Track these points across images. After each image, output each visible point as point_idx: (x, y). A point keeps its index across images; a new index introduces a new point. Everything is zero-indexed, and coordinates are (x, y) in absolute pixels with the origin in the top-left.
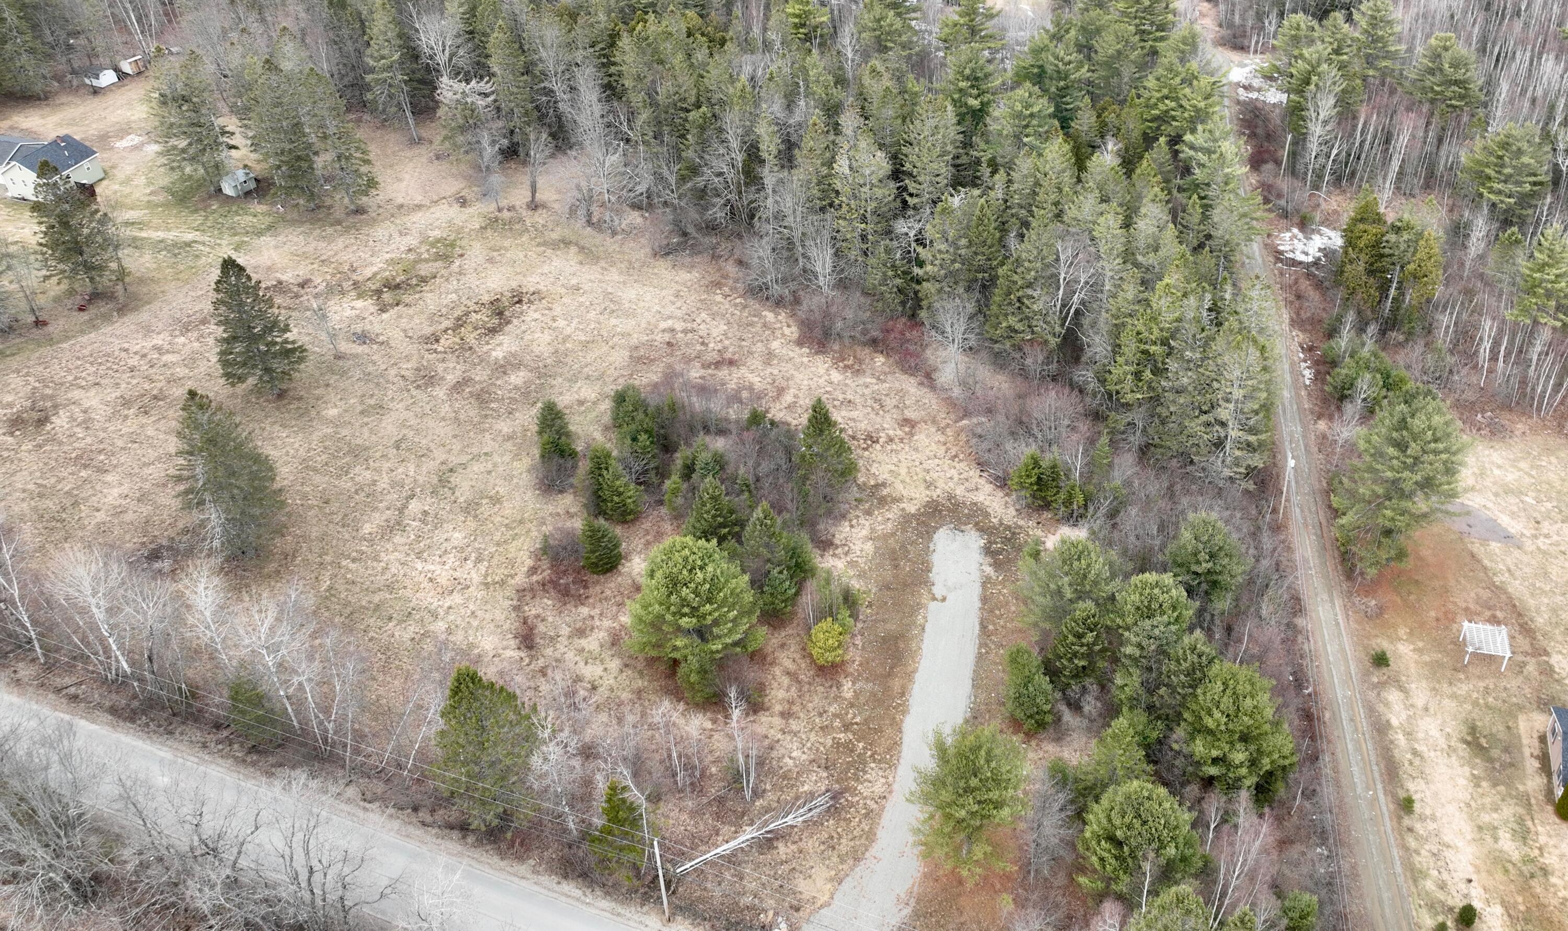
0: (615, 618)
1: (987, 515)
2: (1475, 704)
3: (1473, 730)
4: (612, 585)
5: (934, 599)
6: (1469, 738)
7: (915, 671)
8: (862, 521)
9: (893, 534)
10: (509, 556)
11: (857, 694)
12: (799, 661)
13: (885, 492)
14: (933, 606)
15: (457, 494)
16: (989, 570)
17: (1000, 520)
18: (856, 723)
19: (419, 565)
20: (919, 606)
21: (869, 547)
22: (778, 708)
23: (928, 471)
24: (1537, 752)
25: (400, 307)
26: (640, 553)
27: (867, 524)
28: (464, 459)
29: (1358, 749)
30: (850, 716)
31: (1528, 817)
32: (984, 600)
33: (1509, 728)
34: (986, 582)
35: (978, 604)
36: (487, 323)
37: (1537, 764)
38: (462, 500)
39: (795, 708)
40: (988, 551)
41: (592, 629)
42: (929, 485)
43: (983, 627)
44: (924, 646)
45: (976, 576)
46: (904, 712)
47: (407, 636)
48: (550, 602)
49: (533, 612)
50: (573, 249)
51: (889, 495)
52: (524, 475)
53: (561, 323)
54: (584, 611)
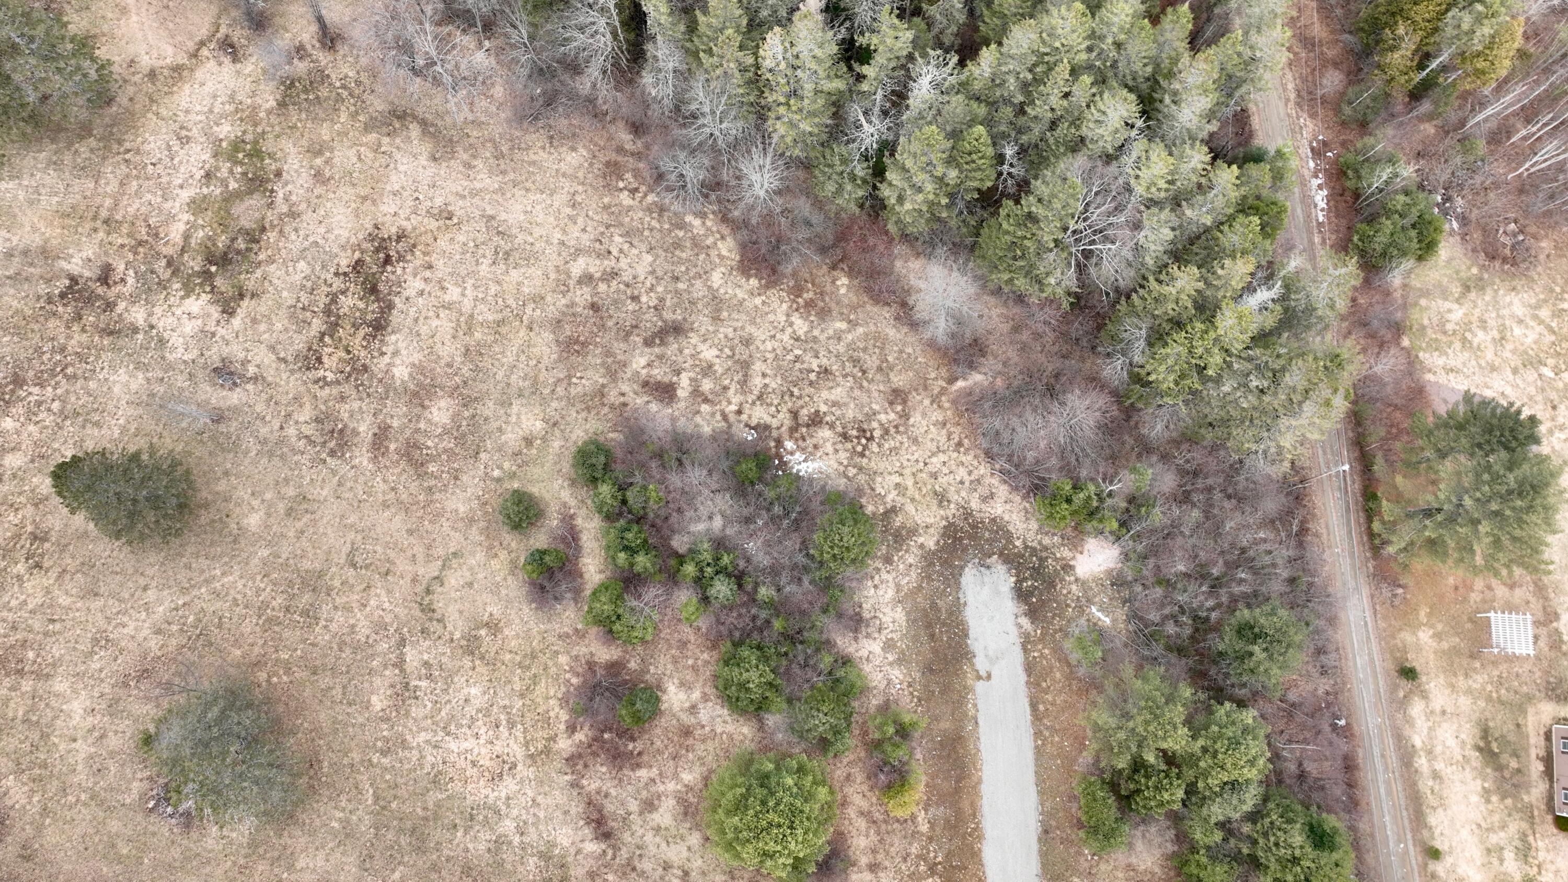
0: (676, 776)
1: (1009, 536)
2: (1489, 699)
3: (1485, 733)
4: (658, 731)
5: (979, 678)
6: (1482, 744)
7: (980, 782)
8: (885, 576)
9: (920, 588)
10: (540, 710)
11: (932, 825)
12: (868, 794)
13: (898, 521)
14: (980, 686)
15: (450, 627)
16: (1025, 622)
17: (1024, 542)
18: (940, 863)
19: (453, 746)
20: (968, 689)
21: (900, 615)
22: (864, 861)
23: (934, 476)
24: (1542, 753)
25: (245, 303)
26: (671, 676)
27: (890, 577)
28: (433, 569)
29: (1389, 793)
30: (932, 855)
31: (1530, 832)
32: (1029, 668)
33: (1518, 725)
34: (1027, 643)
35: (1023, 678)
36: (364, 312)
37: (1541, 768)
38: (457, 635)
39: (880, 857)
40: (1021, 594)
41: (659, 798)
42: (941, 498)
43: (1034, 706)
44: (982, 747)
45: (1014, 637)
46: (980, 838)
47: (482, 847)
48: (604, 769)
49: (593, 786)
50: (415, 130)
51: (903, 527)
52: (509, 578)
53: (453, 293)
54: (643, 774)
